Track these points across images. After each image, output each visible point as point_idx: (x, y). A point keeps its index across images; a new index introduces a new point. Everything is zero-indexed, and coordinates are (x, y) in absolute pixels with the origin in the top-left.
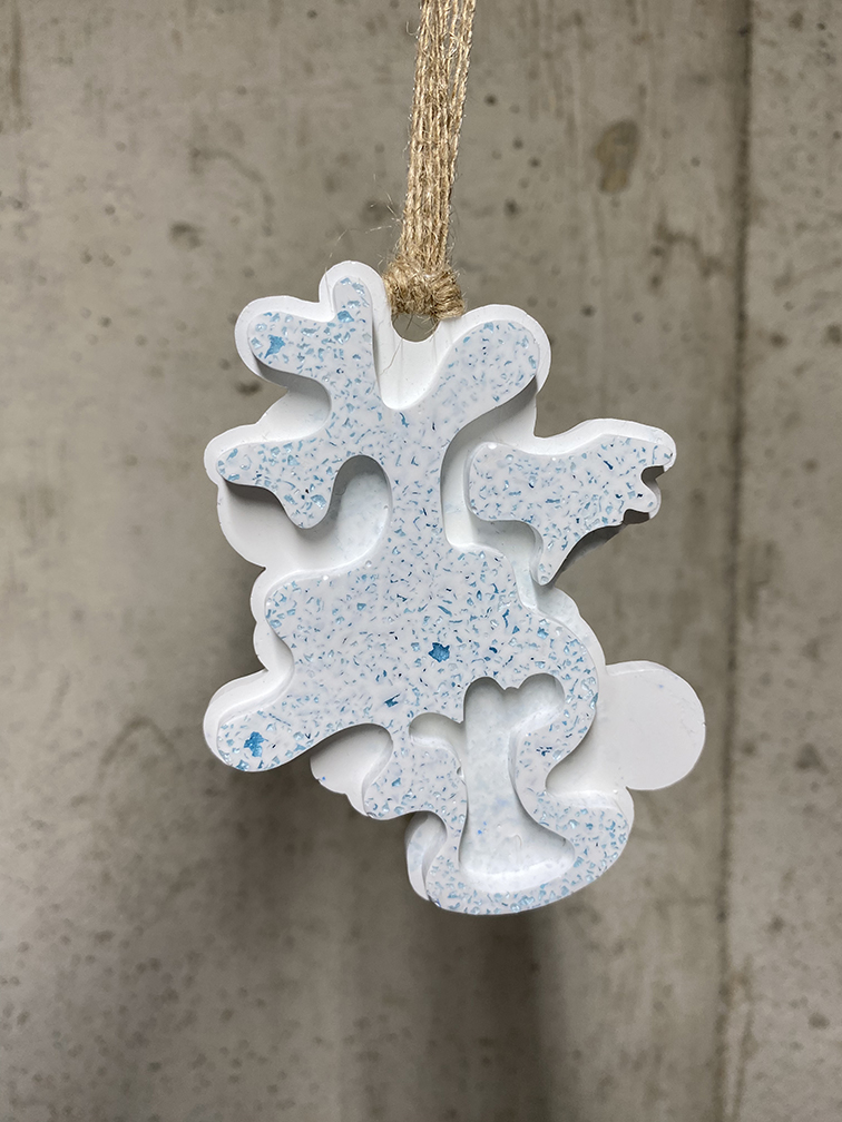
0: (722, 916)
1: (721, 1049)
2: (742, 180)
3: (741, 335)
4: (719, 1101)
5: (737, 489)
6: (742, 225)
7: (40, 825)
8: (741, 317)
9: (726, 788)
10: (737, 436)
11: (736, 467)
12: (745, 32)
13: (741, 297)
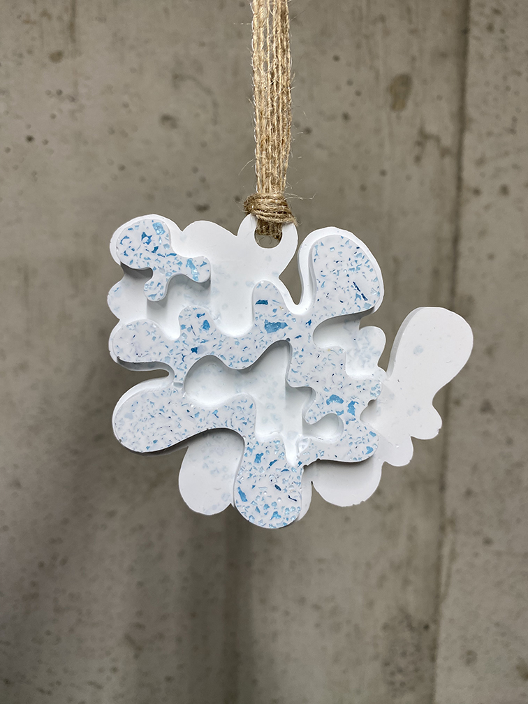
0: (442, 488)
1: (439, 558)
2: (462, 108)
3: (459, 188)
4: (438, 585)
5: (455, 268)
6: (461, 132)
8: (459, 179)
10: (456, 240)
11: (455, 256)
12: (465, 31)
13: (459, 168)
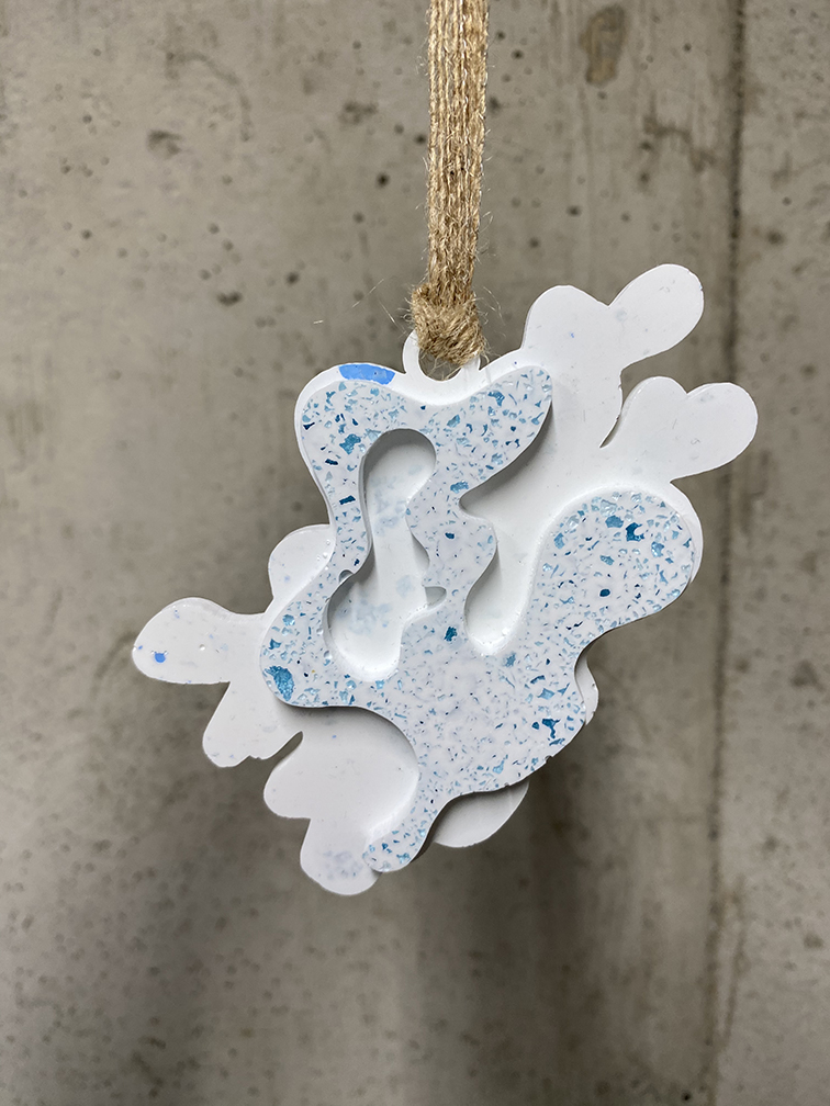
0: (714, 834)
1: (712, 967)
2: (737, 65)
3: (735, 234)
4: (709, 1019)
6: (738, 115)
7: (38, 737)
8: (736, 213)
9: (719, 705)
13: (735, 194)
